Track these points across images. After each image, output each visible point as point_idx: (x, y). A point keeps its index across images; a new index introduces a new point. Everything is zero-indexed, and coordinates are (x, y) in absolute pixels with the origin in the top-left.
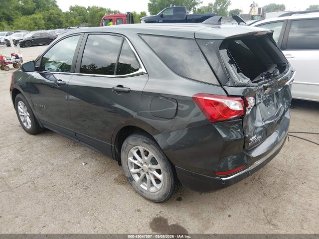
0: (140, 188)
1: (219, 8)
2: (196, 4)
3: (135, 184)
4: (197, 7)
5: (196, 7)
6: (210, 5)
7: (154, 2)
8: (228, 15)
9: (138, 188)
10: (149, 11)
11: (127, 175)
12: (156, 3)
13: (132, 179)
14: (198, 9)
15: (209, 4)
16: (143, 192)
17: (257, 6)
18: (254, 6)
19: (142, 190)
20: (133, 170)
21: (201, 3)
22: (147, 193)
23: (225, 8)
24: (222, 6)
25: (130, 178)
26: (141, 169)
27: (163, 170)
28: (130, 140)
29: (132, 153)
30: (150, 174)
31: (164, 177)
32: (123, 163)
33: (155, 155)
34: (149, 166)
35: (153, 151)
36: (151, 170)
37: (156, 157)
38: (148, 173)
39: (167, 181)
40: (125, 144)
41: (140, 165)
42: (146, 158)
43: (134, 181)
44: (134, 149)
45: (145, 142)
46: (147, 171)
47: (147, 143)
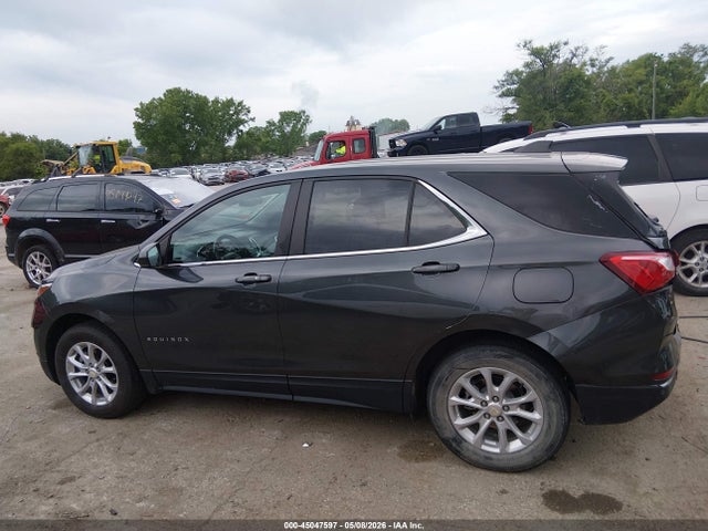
0: (483, 454)
1: (288, 129)
2: (243, 122)
3: (468, 450)
4: (244, 128)
5: (241, 127)
6: (271, 123)
7: (148, 120)
8: (307, 144)
9: (476, 454)
10: (138, 139)
11: (448, 434)
12: (153, 122)
13: (460, 440)
14: (247, 133)
15: (268, 122)
16: (491, 459)
17: (359, 124)
18: (353, 124)
19: (487, 455)
20: (460, 421)
21: (253, 120)
22: (500, 457)
23: (301, 130)
24: (295, 126)
25: (454, 440)
26: (483, 412)
27: (546, 399)
28: (460, 359)
29: (460, 385)
30: (506, 418)
31: (547, 414)
32: (437, 411)
33: (525, 377)
34: (504, 402)
35: (522, 369)
36: (509, 409)
37: (530, 380)
38: (500, 418)
39: (555, 419)
40: (444, 370)
41: (479, 406)
42: (497, 389)
43: (464, 444)
44: (467, 377)
45: (500, 356)
46: (498, 413)
47: (505, 357)
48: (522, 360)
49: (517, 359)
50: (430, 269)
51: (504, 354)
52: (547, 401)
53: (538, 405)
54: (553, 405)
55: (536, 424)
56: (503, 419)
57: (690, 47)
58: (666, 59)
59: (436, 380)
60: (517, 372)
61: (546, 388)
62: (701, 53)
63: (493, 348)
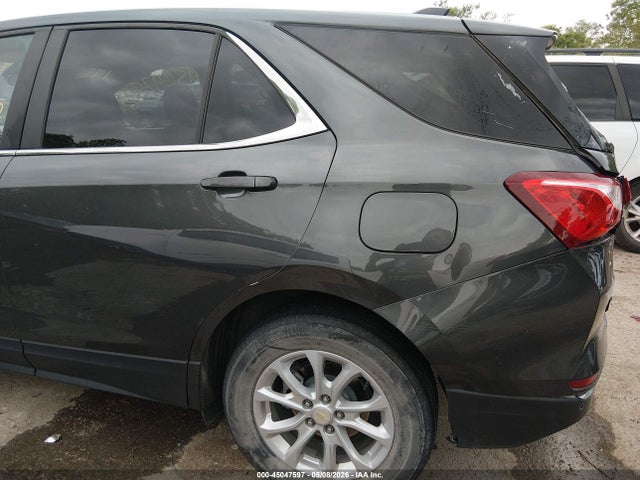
3: (276, 466)
11: (249, 443)
13: (265, 453)
20: (268, 424)
25: (258, 452)
26: (304, 417)
27: (401, 412)
28: (277, 333)
29: (273, 372)
30: (337, 429)
31: (400, 434)
32: (236, 407)
33: (374, 373)
34: (339, 405)
35: (370, 360)
36: (343, 417)
37: (380, 379)
38: (329, 427)
39: (410, 445)
40: (250, 347)
41: (299, 407)
42: (329, 384)
43: (271, 459)
44: (285, 361)
45: (339, 337)
46: (326, 421)
47: (347, 339)
48: (371, 347)
49: (365, 344)
50: (233, 182)
51: (345, 333)
52: (401, 415)
53: (388, 417)
54: (410, 423)
55: (382, 446)
56: (333, 430)
57: (585, 24)
58: (563, 32)
59: (238, 360)
60: (362, 364)
61: (403, 396)
62: (594, 31)
63: (330, 321)
